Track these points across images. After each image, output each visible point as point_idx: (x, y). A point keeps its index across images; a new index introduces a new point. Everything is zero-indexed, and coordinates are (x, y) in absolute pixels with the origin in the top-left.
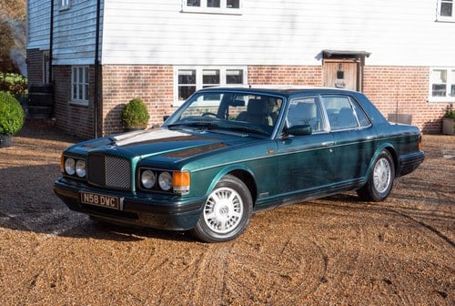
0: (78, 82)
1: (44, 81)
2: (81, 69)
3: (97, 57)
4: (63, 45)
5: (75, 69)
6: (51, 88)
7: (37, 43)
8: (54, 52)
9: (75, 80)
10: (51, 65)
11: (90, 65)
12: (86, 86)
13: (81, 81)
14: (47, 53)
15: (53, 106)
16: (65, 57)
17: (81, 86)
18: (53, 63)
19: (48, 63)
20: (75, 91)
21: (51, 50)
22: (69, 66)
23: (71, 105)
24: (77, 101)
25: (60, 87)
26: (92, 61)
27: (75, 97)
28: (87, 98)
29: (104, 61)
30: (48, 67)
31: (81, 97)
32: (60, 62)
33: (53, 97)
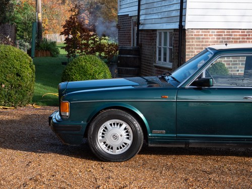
0: (163, 45)
1: (132, 45)
2: (165, 33)
3: (181, 21)
4: (149, 11)
5: (160, 34)
6: (138, 51)
7: (126, 10)
8: (142, 18)
9: (160, 44)
10: (138, 30)
11: (175, 30)
12: (170, 49)
13: (165, 44)
14: (135, 19)
15: (139, 67)
16: (151, 21)
17: (165, 49)
18: (141, 28)
19: (136, 28)
20: (160, 54)
21: (139, 16)
22: (155, 30)
23: (156, 67)
24: (161, 63)
25: (146, 50)
26: (176, 26)
27: (160, 59)
28: (170, 61)
29: (188, 26)
30: (136, 32)
31: (165, 60)
32: (147, 27)
33: (140, 59)
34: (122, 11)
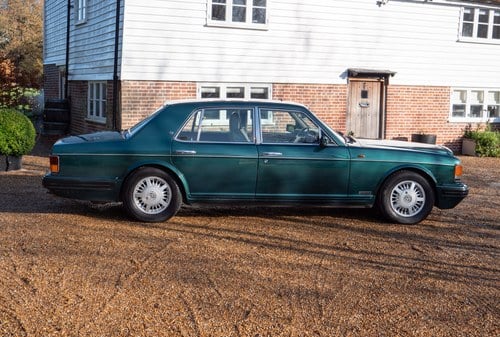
0: (95, 99)
1: (61, 97)
2: (98, 85)
3: (115, 72)
4: (78, 60)
5: (92, 85)
6: (67, 104)
7: (53, 59)
8: (70, 68)
9: (92, 97)
10: (67, 81)
11: (109, 81)
12: (104, 102)
13: (98, 97)
14: (63, 69)
15: (69, 122)
16: (82, 72)
17: (98, 103)
18: (69, 78)
19: (64, 79)
20: (92, 107)
21: (67, 65)
22: (87, 81)
23: (87, 122)
24: (93, 118)
25: (76, 103)
26: (110, 77)
27: (92, 113)
28: (104, 116)
29: (124, 76)
30: (64, 83)
31: (98, 114)
32: (77, 78)
33: (69, 113)
34: (48, 60)
